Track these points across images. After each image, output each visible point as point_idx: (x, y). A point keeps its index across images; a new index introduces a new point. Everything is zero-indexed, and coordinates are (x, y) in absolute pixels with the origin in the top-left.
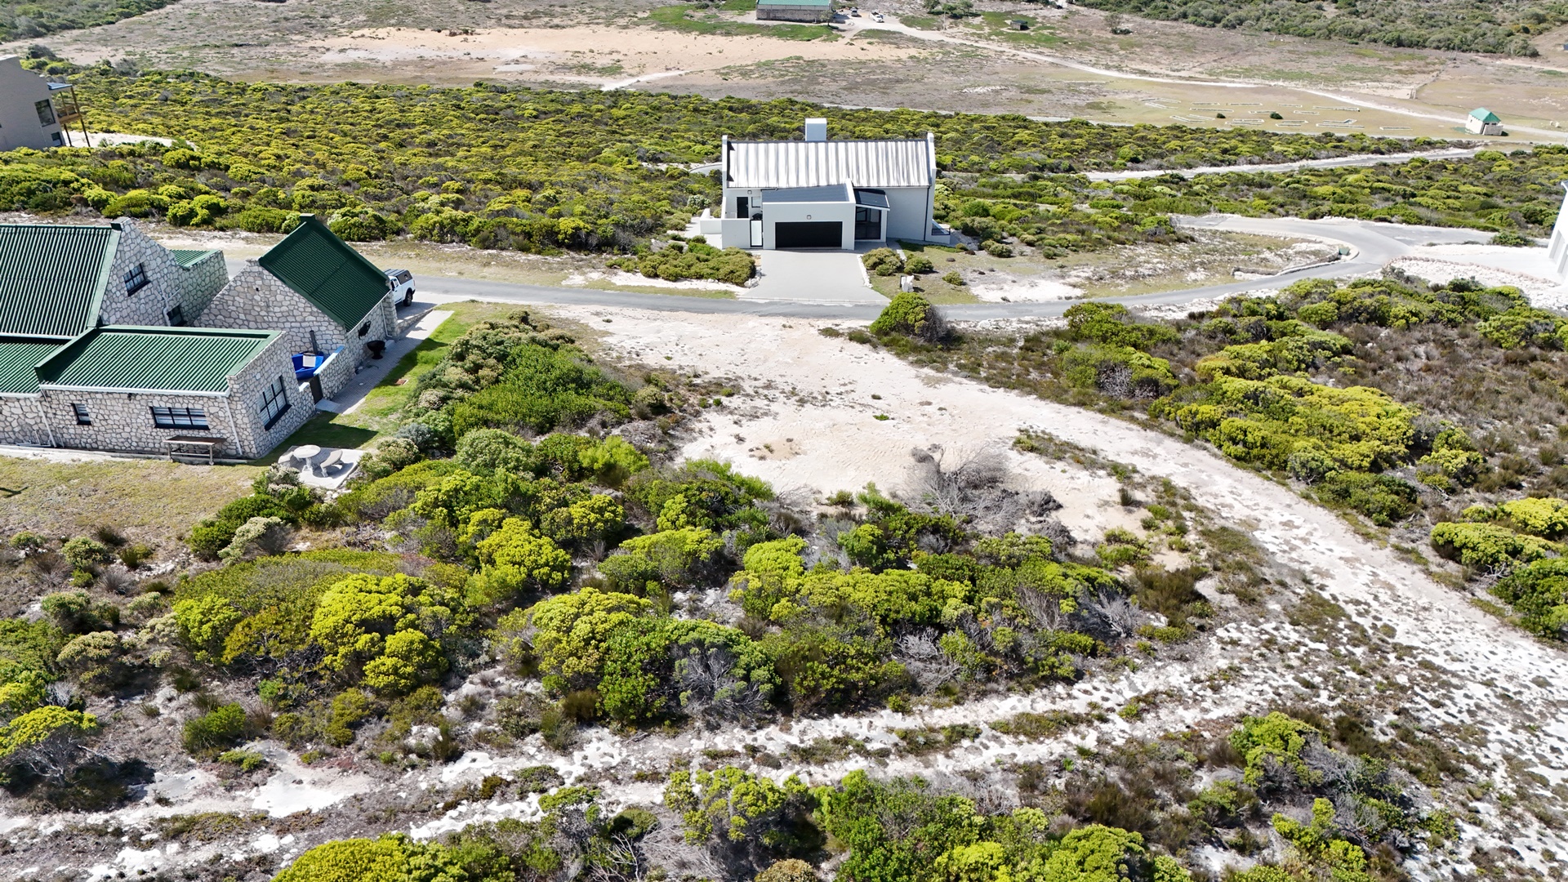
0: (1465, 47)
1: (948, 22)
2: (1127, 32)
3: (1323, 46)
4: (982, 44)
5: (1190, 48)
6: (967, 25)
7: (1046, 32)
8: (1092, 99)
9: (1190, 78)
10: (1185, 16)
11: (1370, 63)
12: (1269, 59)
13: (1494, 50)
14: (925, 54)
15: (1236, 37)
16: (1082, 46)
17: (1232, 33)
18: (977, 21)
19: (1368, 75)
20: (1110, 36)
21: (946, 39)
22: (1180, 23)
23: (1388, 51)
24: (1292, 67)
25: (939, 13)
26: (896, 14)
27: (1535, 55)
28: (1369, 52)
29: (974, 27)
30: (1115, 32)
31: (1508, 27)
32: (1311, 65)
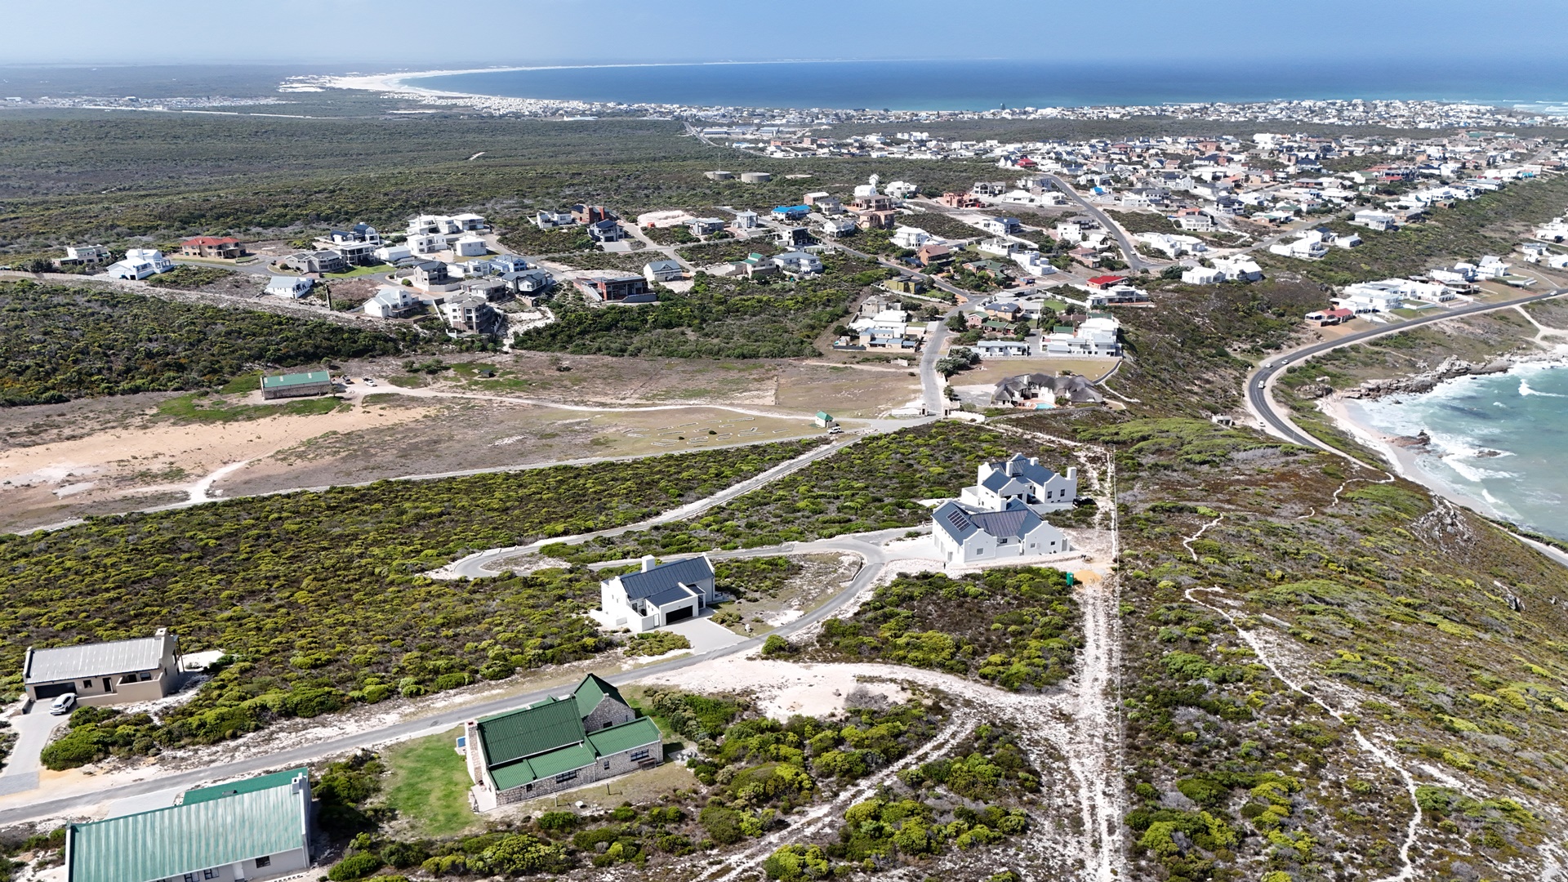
0: (781, 354)
1: (429, 378)
2: (568, 369)
3: (698, 365)
4: (469, 395)
5: (617, 378)
6: (446, 378)
7: (511, 376)
8: (591, 437)
9: (636, 405)
10: (600, 350)
11: (734, 375)
12: (674, 380)
13: (798, 354)
14: (433, 412)
15: (642, 363)
16: (545, 385)
17: (637, 360)
18: (451, 373)
19: (740, 386)
20: (558, 373)
21: (440, 395)
22: (598, 356)
23: (739, 363)
24: (691, 385)
25: (416, 371)
26: (382, 377)
27: (820, 355)
28: (730, 365)
29: (452, 379)
30: (559, 370)
31: (797, 336)
32: (701, 382)
